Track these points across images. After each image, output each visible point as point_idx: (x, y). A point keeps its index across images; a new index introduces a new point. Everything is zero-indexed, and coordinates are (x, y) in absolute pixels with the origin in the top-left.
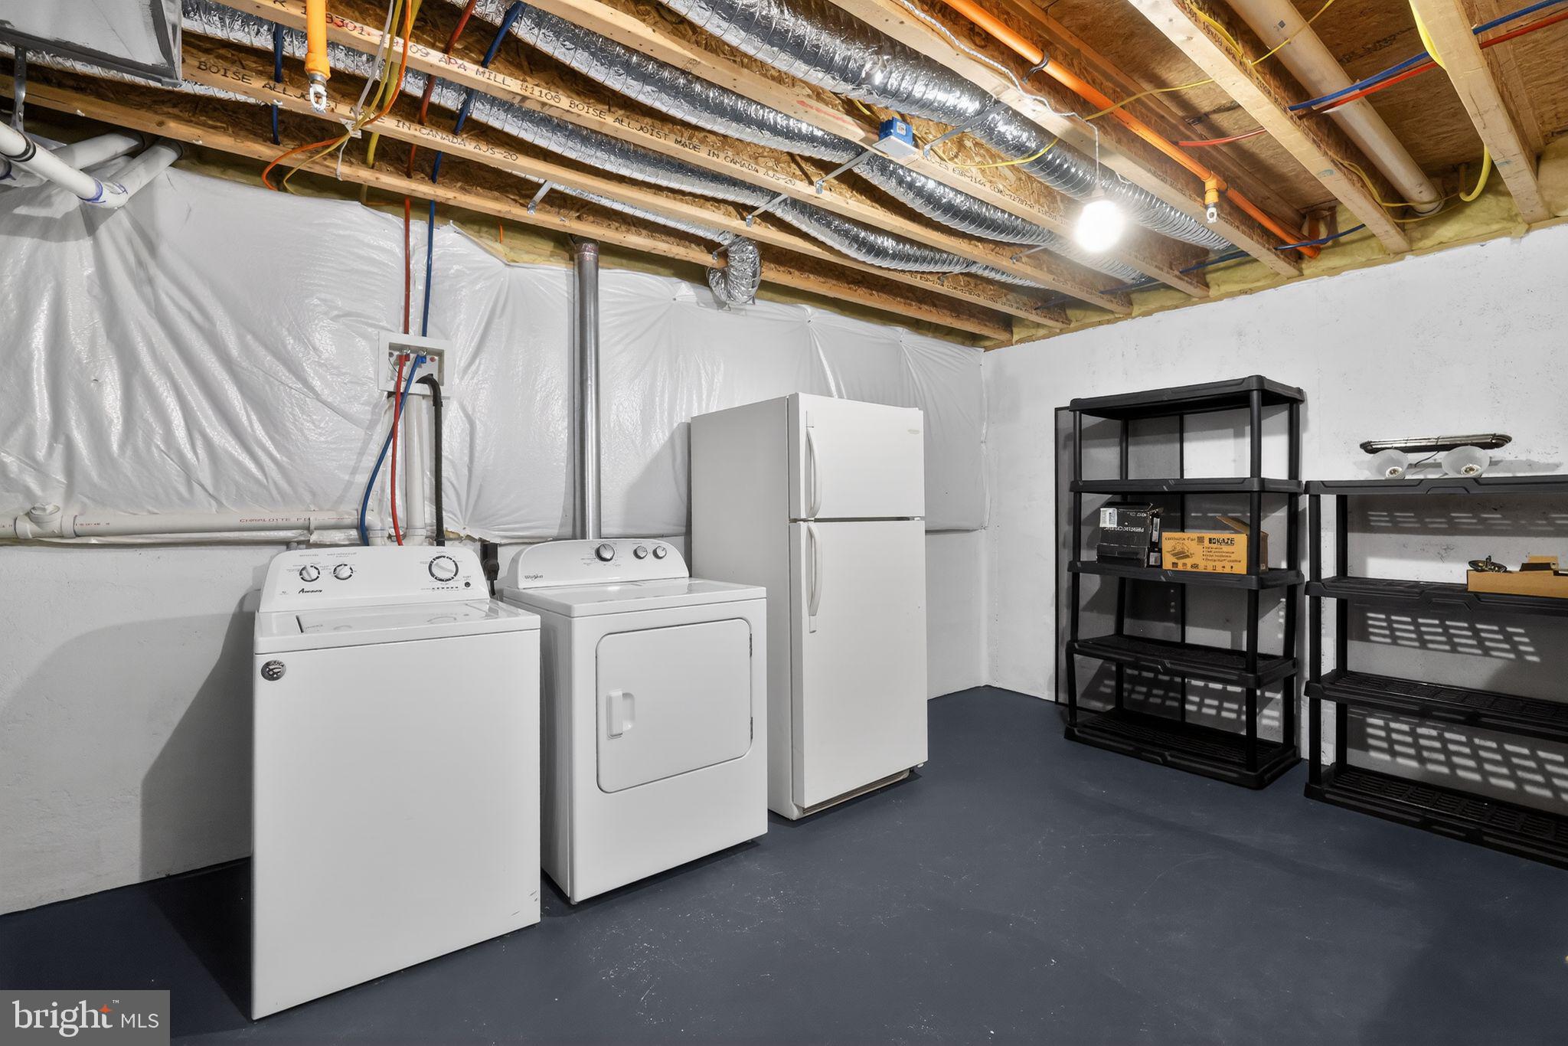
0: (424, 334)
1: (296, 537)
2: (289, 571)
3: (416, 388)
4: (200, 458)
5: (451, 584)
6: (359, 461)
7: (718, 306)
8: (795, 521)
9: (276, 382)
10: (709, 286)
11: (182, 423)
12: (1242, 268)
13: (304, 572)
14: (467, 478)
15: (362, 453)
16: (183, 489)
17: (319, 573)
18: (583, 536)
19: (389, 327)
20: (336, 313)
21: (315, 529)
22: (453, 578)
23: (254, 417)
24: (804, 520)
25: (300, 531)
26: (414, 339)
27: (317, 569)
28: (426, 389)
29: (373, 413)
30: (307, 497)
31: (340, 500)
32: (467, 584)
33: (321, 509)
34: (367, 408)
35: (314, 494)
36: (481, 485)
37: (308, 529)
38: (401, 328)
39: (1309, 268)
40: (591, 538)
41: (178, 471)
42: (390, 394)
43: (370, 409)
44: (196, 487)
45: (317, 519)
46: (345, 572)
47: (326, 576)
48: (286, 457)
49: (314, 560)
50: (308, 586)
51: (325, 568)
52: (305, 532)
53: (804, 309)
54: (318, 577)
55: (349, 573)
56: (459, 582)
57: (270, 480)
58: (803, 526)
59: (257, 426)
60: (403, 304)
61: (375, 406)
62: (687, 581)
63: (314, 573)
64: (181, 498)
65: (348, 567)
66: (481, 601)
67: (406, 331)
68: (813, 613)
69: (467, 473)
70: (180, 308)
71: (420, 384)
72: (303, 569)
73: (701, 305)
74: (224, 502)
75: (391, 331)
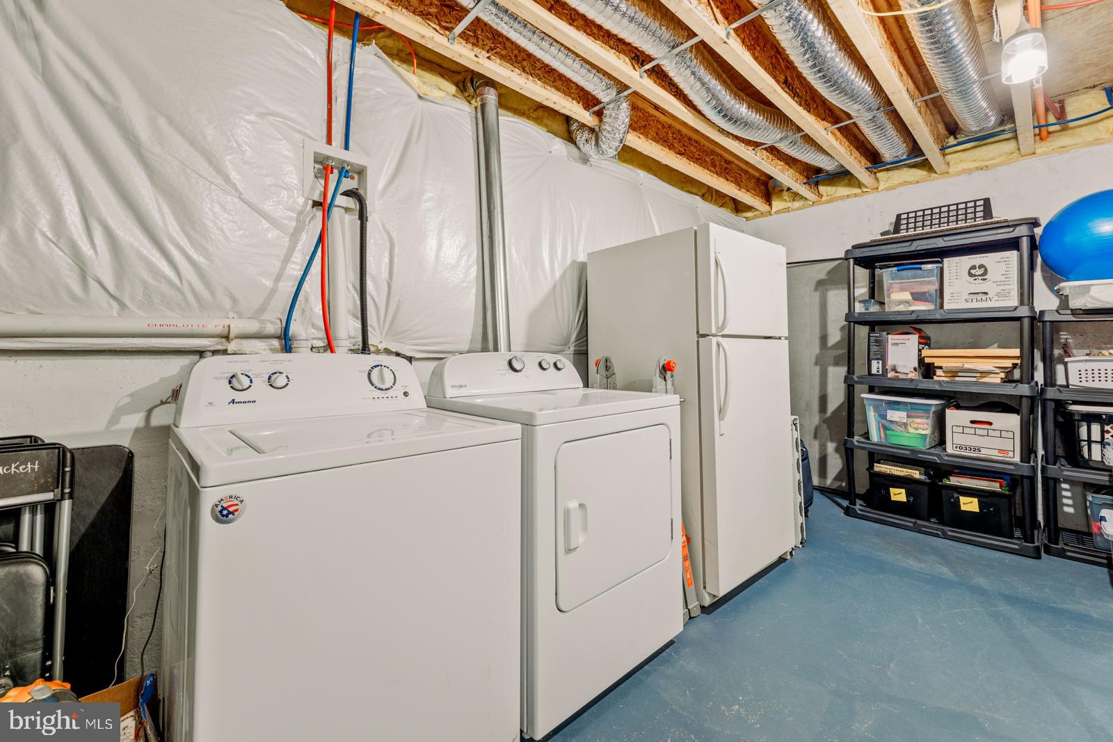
0: (347, 147)
1: (212, 346)
2: (217, 378)
3: (341, 200)
4: (98, 249)
5: (390, 393)
6: (283, 268)
7: (583, 162)
8: (704, 336)
9: (194, 175)
10: (575, 144)
11: (77, 210)
12: (979, 149)
13: (234, 380)
14: (386, 293)
15: (286, 260)
16: (77, 288)
17: (251, 381)
18: (496, 349)
19: (314, 136)
20: (261, 110)
21: (236, 338)
22: (392, 387)
23: (166, 209)
24: (713, 335)
25: (217, 339)
26: (335, 151)
27: (249, 377)
28: (351, 203)
29: (298, 220)
30: (227, 303)
31: (262, 309)
32: (406, 394)
33: (241, 316)
34: (292, 214)
35: (234, 300)
36: (399, 300)
37: (227, 338)
38: (325, 140)
39: (1041, 147)
40: (502, 350)
41: (69, 264)
42: (316, 204)
43: (295, 216)
44: (93, 285)
45: (238, 326)
46: (281, 381)
47: (260, 385)
48: (204, 257)
49: (244, 367)
50: (239, 396)
51: (257, 376)
52: (224, 340)
53: (638, 174)
54: (250, 386)
55: (285, 381)
56: (397, 391)
57: (184, 281)
58: (714, 340)
59: (170, 219)
60: (325, 116)
61: (300, 213)
62: (582, 391)
63: (246, 382)
64: (74, 297)
65: (284, 375)
66: (420, 410)
67: (329, 142)
68: (721, 419)
69: (387, 289)
70: (76, 75)
71: (345, 197)
72: (233, 377)
73: (571, 159)
74: (128, 303)
75: (314, 139)
